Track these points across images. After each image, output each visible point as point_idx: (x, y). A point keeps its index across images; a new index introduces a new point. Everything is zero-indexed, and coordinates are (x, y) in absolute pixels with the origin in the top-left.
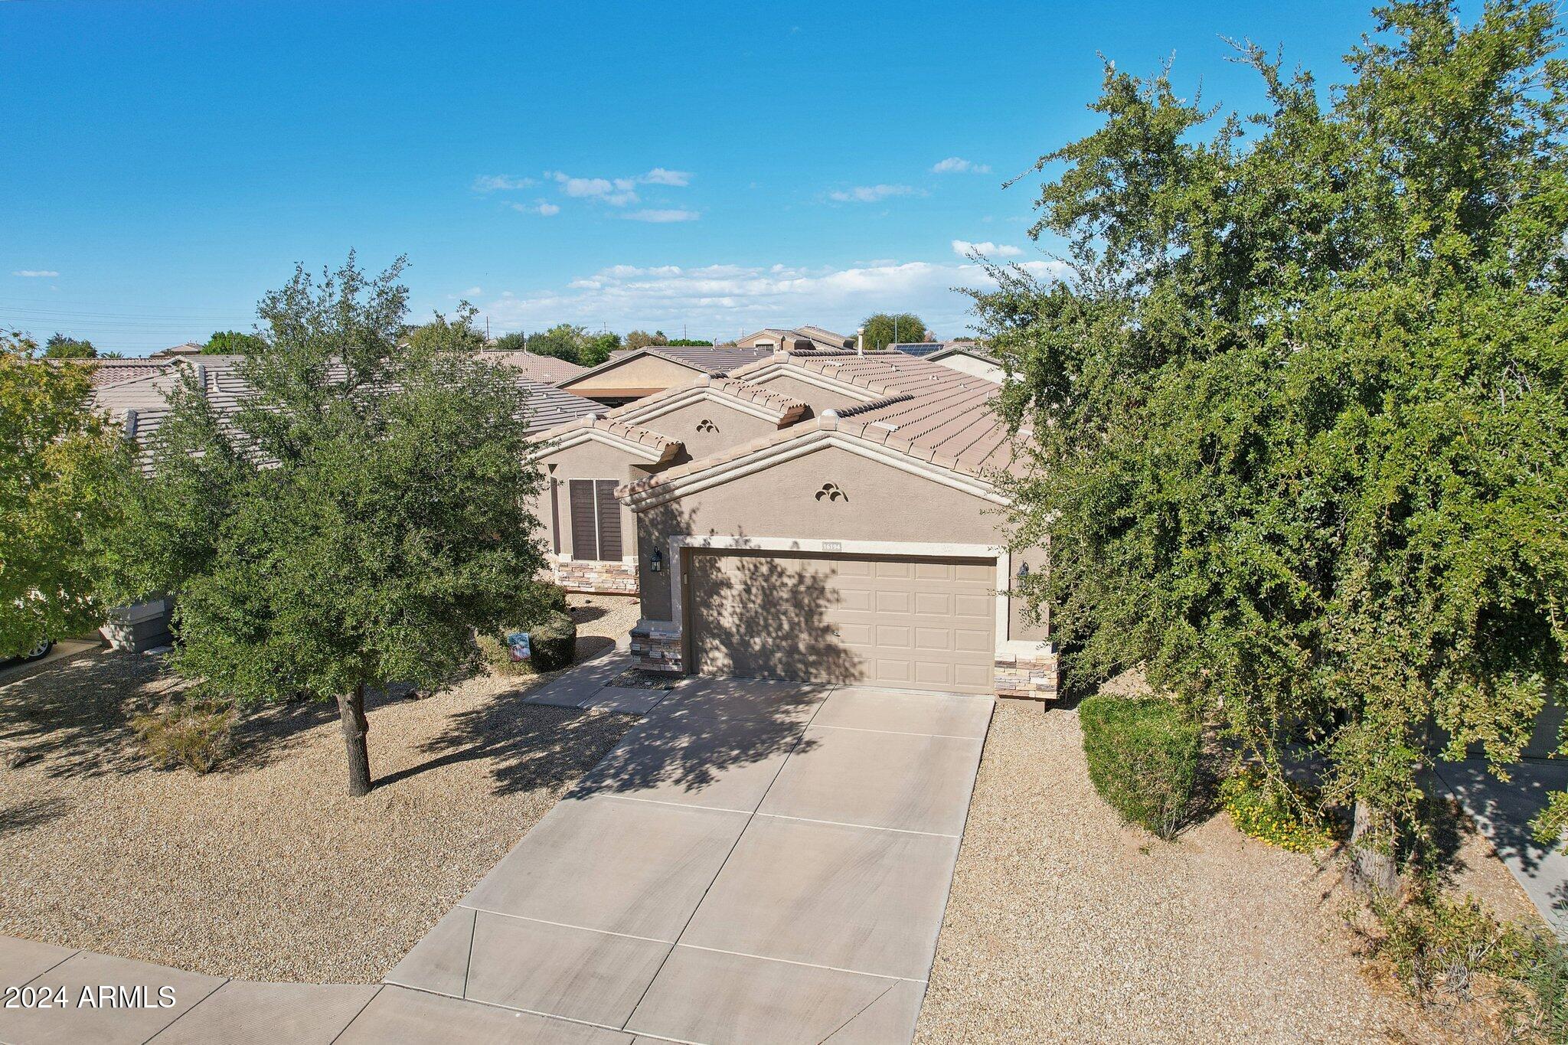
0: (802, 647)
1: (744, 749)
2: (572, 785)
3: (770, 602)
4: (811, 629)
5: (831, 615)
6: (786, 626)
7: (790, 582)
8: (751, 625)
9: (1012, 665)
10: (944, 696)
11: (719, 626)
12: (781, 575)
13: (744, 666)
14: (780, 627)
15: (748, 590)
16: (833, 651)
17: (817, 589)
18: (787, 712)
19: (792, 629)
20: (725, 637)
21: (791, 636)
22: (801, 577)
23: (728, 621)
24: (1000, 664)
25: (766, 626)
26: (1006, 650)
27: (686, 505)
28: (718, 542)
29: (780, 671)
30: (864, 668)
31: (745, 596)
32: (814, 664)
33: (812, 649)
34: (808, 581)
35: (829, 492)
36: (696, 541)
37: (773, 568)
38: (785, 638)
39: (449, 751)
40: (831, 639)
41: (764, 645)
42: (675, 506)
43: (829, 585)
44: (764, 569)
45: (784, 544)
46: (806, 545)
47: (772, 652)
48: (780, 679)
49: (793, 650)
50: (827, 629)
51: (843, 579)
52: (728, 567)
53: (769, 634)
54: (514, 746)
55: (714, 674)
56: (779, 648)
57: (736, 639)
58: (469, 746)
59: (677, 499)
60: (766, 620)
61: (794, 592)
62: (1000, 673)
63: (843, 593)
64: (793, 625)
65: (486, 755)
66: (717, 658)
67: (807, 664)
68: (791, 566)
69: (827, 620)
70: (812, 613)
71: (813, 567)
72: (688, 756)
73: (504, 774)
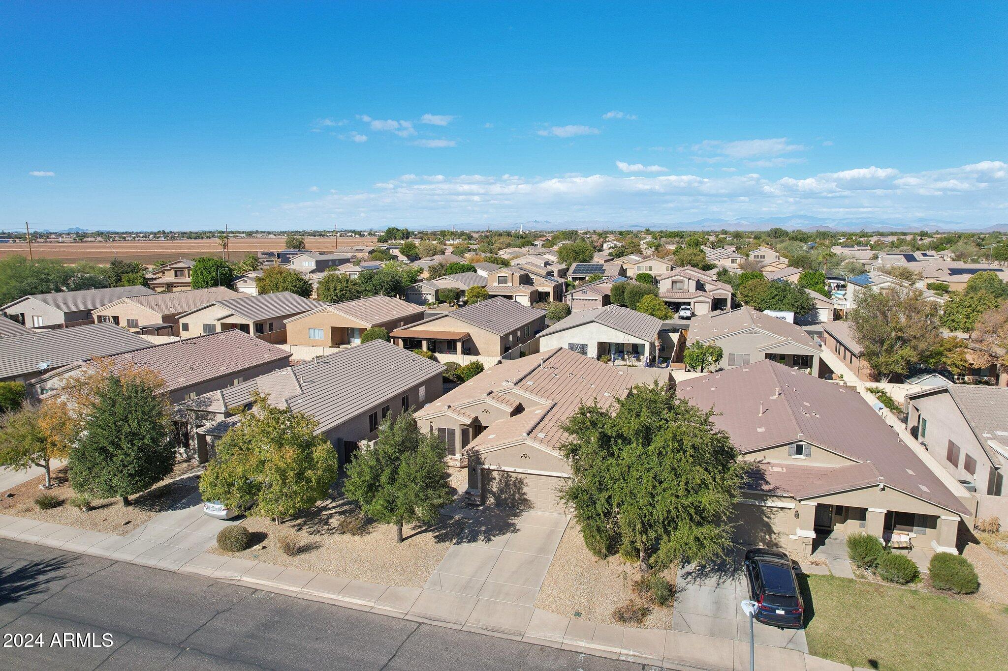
0: (516, 498)
1: (500, 531)
2: (455, 541)
3: (507, 485)
4: (519, 493)
5: (525, 490)
6: (512, 492)
7: (513, 479)
8: (501, 491)
10: (557, 514)
11: (492, 491)
12: (510, 477)
13: (499, 503)
14: (510, 492)
15: (501, 481)
16: (526, 500)
17: (521, 482)
18: (512, 519)
19: (514, 493)
20: (494, 494)
21: (513, 495)
22: (517, 478)
23: (494, 489)
25: (506, 492)
27: (483, 456)
28: (492, 468)
29: (510, 505)
30: (535, 505)
32: (520, 503)
33: (520, 499)
34: (519, 480)
35: (525, 456)
36: (486, 467)
37: (508, 475)
38: (511, 495)
39: (419, 530)
40: (525, 497)
41: (505, 497)
42: (480, 456)
43: (525, 481)
44: (506, 475)
45: (512, 469)
46: (518, 470)
47: (508, 499)
48: (510, 507)
49: (514, 499)
50: (524, 494)
51: (528, 480)
52: (495, 474)
53: (507, 494)
54: (436, 529)
55: (490, 505)
56: (510, 498)
57: (497, 495)
58: (424, 528)
59: (480, 454)
60: (506, 490)
61: (515, 482)
63: (528, 484)
64: (514, 492)
65: (430, 531)
66: (491, 500)
67: (518, 503)
68: (514, 475)
69: (524, 491)
70: (520, 489)
71: (520, 476)
72: (485, 532)
73: (436, 537)
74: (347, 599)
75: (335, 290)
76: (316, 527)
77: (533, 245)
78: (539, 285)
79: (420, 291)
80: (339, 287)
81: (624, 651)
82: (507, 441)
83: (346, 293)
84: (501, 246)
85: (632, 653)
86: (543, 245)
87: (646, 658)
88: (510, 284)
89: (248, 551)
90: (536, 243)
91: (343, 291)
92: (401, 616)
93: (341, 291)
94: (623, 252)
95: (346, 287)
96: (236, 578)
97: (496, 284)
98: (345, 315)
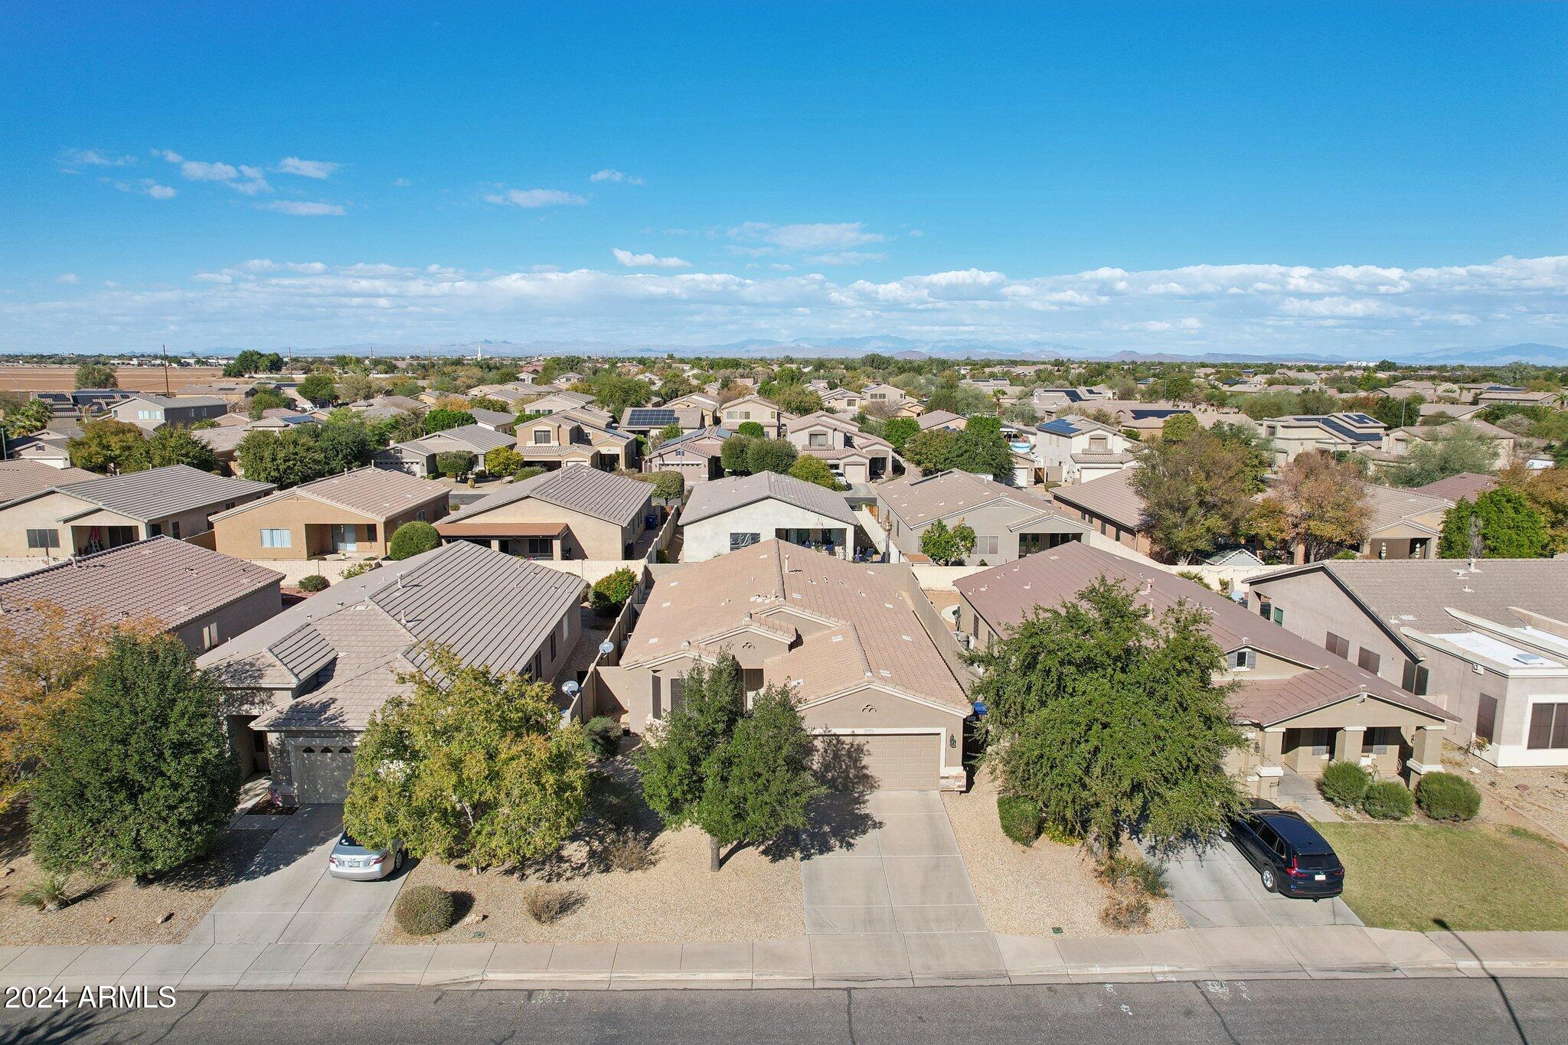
0: (851, 776)
1: (856, 829)
2: (798, 855)
3: (836, 756)
4: (856, 767)
5: (866, 761)
6: (844, 767)
7: (847, 747)
8: (827, 767)
9: (947, 778)
10: (917, 793)
11: (811, 768)
12: (842, 744)
14: (841, 767)
15: (826, 751)
16: (866, 777)
17: (859, 749)
18: (857, 809)
19: (847, 768)
20: (814, 772)
21: (846, 771)
22: (852, 745)
23: (815, 766)
24: (942, 778)
25: (834, 767)
26: (944, 771)
28: (814, 732)
29: (840, 787)
30: (880, 783)
31: (824, 754)
32: (857, 783)
33: (856, 776)
34: (855, 747)
35: (869, 708)
36: (805, 732)
37: (838, 741)
38: (843, 772)
39: (731, 846)
40: (865, 771)
41: (833, 776)
43: (866, 748)
44: (834, 742)
45: (849, 731)
46: (858, 731)
47: (837, 779)
48: (840, 791)
49: (848, 776)
50: (864, 767)
51: (872, 745)
52: (818, 743)
53: (836, 771)
54: (753, 840)
56: (840, 777)
57: (819, 773)
58: (736, 843)
60: (834, 765)
61: (849, 751)
62: (943, 781)
63: (871, 750)
64: (847, 766)
65: (748, 845)
67: (854, 783)
68: (848, 740)
69: (863, 763)
70: (856, 760)
71: (858, 740)
72: (835, 833)
73: (765, 853)
74: (702, 976)
75: (274, 460)
76: (547, 867)
77: (518, 379)
78: (601, 444)
79: (398, 458)
80: (281, 455)
81: (1156, 969)
82: (842, 688)
83: (295, 465)
84: (470, 382)
85: (1166, 969)
86: (533, 379)
87: (1189, 972)
88: (554, 443)
89: (456, 927)
90: (522, 376)
91: (289, 460)
92: (810, 985)
93: (285, 461)
94: (677, 390)
95: (293, 454)
96: (474, 979)
97: (531, 443)
98: (333, 503)
